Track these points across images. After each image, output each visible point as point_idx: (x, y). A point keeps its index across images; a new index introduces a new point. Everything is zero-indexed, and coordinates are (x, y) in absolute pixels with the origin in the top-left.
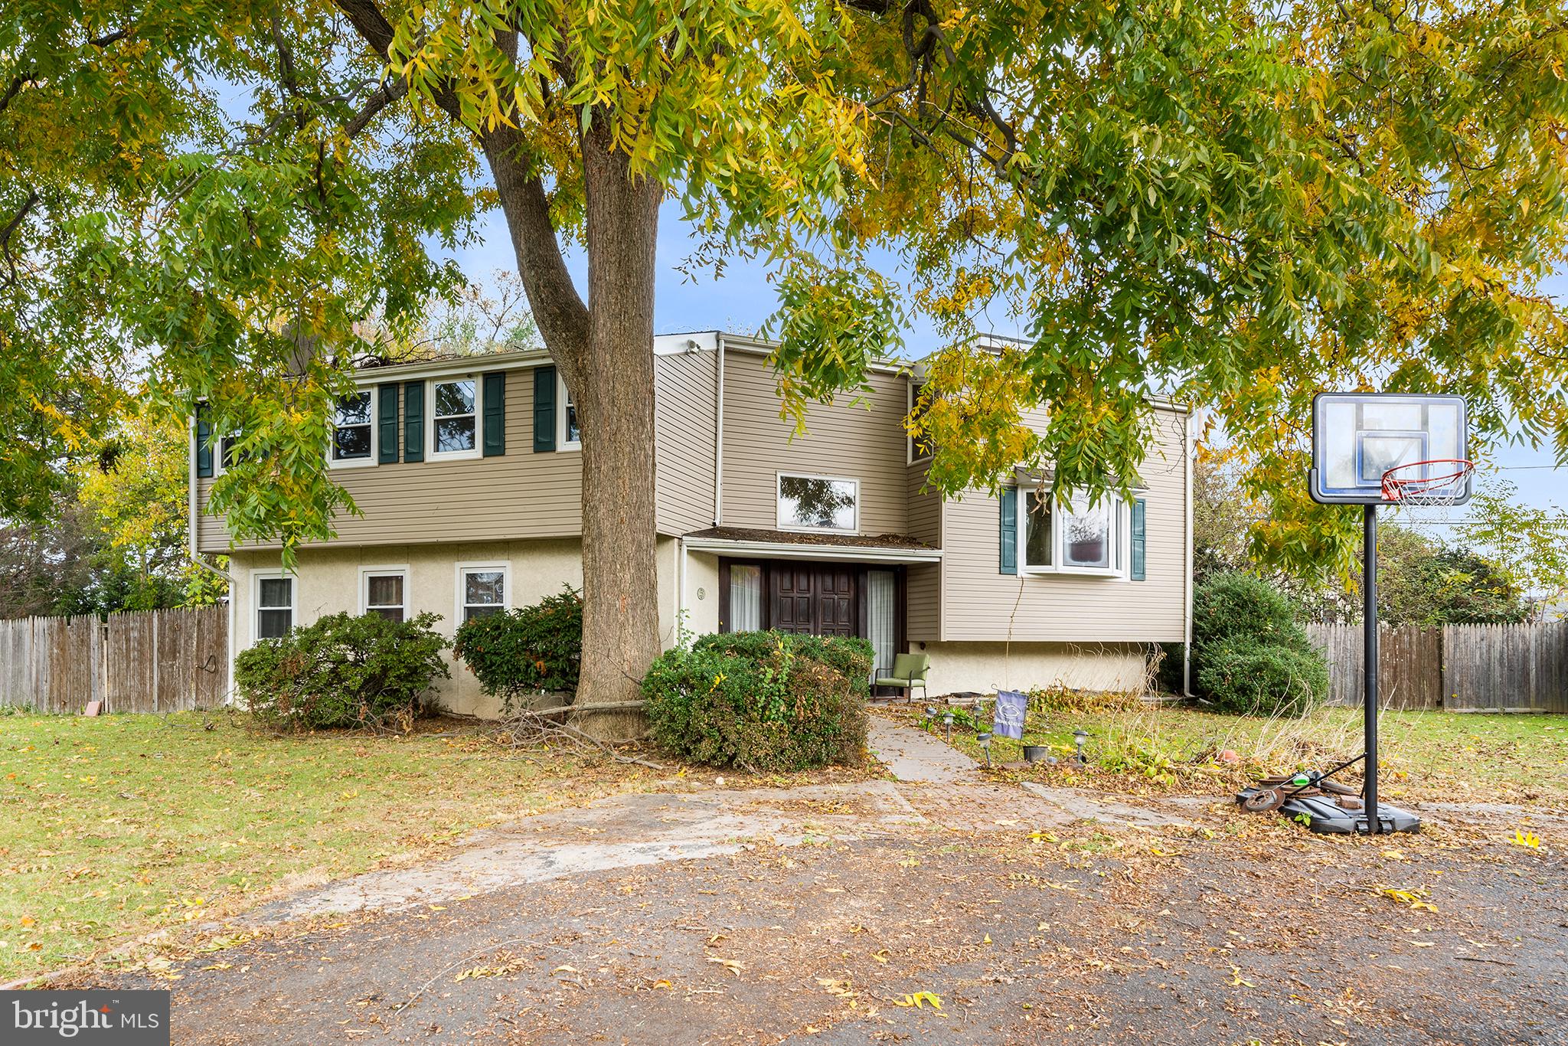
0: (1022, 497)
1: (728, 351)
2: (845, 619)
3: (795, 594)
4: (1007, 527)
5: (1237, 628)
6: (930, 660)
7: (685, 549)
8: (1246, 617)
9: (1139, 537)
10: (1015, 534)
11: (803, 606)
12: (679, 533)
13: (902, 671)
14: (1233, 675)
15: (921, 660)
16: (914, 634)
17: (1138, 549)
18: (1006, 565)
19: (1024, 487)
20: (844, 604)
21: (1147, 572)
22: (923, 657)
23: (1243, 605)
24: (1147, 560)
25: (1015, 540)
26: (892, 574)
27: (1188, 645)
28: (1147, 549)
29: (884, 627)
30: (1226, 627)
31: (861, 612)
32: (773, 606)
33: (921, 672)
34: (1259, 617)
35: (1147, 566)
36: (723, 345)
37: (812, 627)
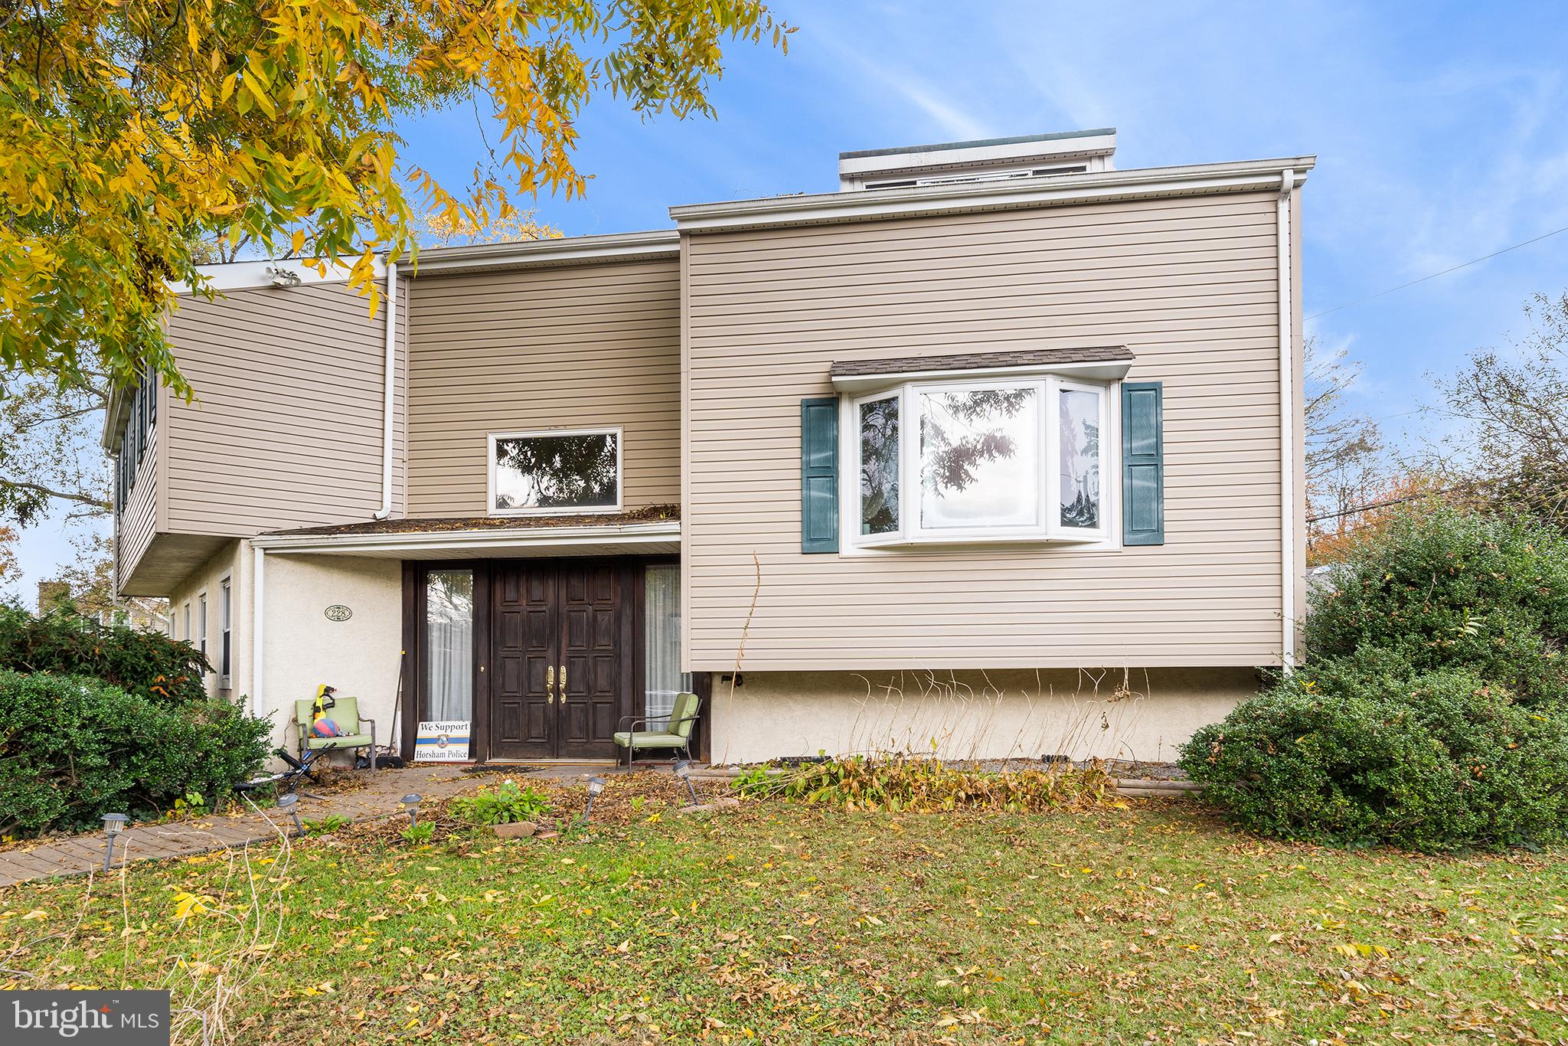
0: (849, 412)
1: (411, 278)
2: (605, 641)
3: (523, 607)
4: (816, 470)
7: (259, 553)
9: (1144, 457)
10: (834, 480)
11: (538, 623)
12: (253, 533)
17: (1142, 484)
18: (813, 538)
19: (853, 395)
20: (605, 619)
21: (1169, 526)
24: (1169, 504)
25: (834, 490)
33: (680, 723)
35: (1169, 515)
36: (393, 270)
37: (550, 654)
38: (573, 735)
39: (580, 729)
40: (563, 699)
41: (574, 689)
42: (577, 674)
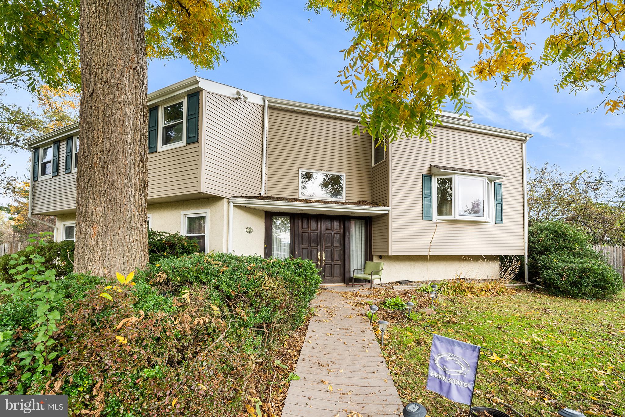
0: (434, 180)
1: (270, 107)
2: (338, 244)
3: (310, 231)
4: (426, 196)
5: (557, 248)
6: (385, 265)
7: (231, 205)
8: (561, 242)
9: (499, 202)
10: (431, 199)
11: (314, 237)
12: (228, 196)
13: (368, 271)
14: (568, 275)
15: (379, 264)
16: (376, 251)
17: (499, 208)
18: (426, 215)
19: (435, 175)
20: (337, 236)
21: (504, 220)
22: (380, 263)
23: (559, 236)
24: (503, 214)
25: (431, 202)
26: (364, 222)
27: (526, 256)
28: (503, 208)
29: (360, 248)
30: (550, 247)
31: (347, 240)
32: (296, 237)
33: (379, 271)
34: (569, 242)
35: (504, 217)
36: (267, 103)
37: (319, 247)
38: (327, 275)
39: (329, 274)
40: (324, 263)
41: (327, 260)
42: (329, 254)
